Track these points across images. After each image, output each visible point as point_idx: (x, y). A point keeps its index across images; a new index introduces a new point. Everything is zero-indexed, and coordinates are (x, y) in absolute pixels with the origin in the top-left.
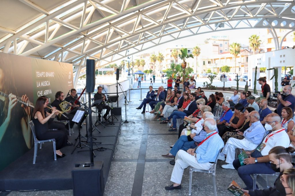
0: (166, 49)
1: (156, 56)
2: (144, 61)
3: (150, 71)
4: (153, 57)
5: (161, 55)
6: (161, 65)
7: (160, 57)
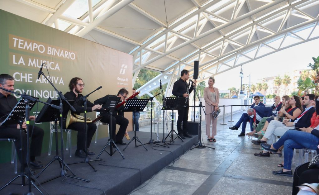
0: (295, 71)
1: (281, 79)
2: (266, 85)
3: (273, 96)
4: (277, 80)
5: (288, 77)
6: (287, 89)
7: (286, 79)
